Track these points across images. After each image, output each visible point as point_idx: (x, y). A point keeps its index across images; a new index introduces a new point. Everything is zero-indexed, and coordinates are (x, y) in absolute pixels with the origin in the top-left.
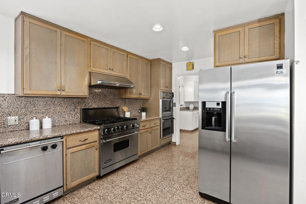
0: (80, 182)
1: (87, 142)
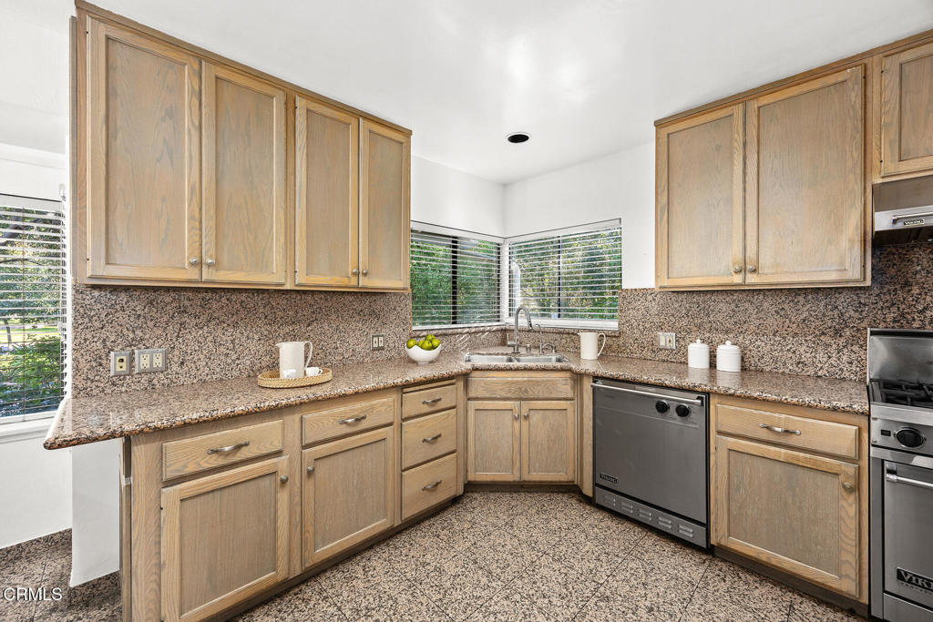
0: (764, 559)
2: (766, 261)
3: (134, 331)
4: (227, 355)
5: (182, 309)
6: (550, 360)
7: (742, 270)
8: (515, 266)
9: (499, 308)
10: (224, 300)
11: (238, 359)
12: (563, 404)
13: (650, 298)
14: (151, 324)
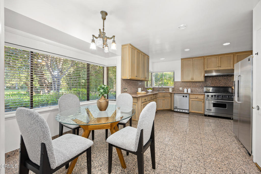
1: (198, 98)
2: (194, 78)
5: (128, 83)
7: (192, 79)
12: (169, 98)
13: (179, 83)
14: (126, 85)
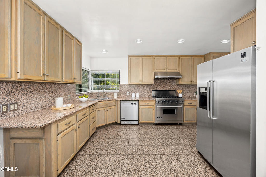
1: (148, 105)
3: (8, 97)
4: (35, 103)
5: (23, 89)
6: (106, 99)
7: (140, 82)
8: (92, 78)
9: (89, 88)
10: (34, 86)
11: (38, 104)
12: (114, 107)
13: (125, 86)
14: (13, 94)
